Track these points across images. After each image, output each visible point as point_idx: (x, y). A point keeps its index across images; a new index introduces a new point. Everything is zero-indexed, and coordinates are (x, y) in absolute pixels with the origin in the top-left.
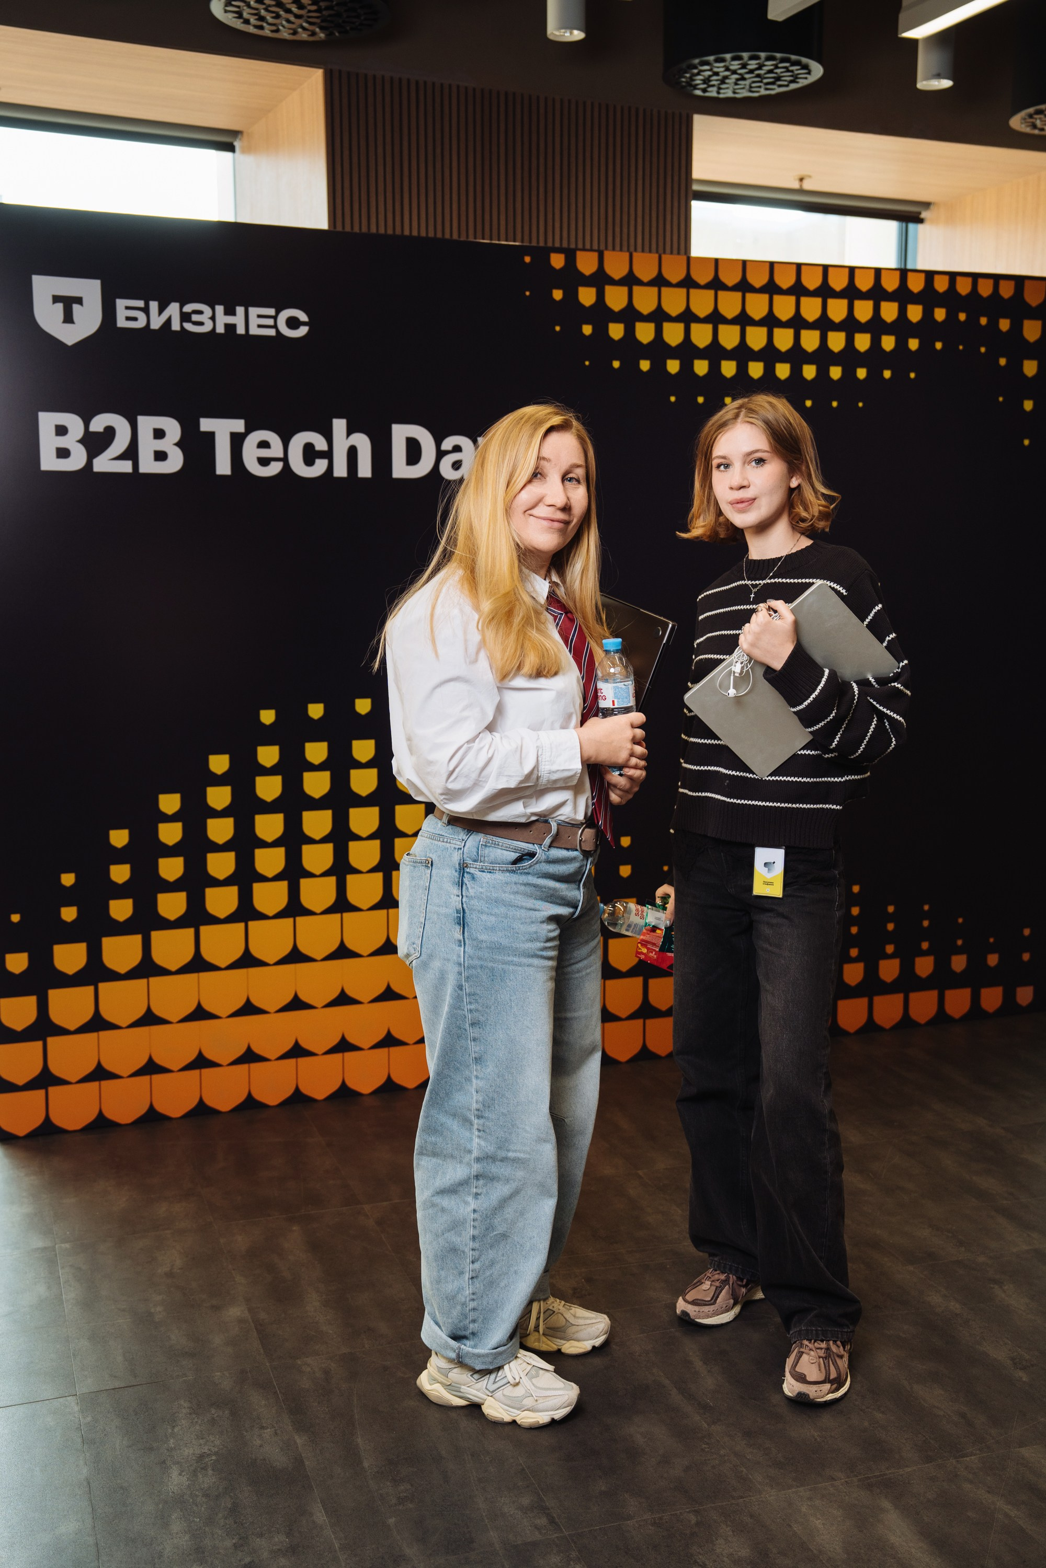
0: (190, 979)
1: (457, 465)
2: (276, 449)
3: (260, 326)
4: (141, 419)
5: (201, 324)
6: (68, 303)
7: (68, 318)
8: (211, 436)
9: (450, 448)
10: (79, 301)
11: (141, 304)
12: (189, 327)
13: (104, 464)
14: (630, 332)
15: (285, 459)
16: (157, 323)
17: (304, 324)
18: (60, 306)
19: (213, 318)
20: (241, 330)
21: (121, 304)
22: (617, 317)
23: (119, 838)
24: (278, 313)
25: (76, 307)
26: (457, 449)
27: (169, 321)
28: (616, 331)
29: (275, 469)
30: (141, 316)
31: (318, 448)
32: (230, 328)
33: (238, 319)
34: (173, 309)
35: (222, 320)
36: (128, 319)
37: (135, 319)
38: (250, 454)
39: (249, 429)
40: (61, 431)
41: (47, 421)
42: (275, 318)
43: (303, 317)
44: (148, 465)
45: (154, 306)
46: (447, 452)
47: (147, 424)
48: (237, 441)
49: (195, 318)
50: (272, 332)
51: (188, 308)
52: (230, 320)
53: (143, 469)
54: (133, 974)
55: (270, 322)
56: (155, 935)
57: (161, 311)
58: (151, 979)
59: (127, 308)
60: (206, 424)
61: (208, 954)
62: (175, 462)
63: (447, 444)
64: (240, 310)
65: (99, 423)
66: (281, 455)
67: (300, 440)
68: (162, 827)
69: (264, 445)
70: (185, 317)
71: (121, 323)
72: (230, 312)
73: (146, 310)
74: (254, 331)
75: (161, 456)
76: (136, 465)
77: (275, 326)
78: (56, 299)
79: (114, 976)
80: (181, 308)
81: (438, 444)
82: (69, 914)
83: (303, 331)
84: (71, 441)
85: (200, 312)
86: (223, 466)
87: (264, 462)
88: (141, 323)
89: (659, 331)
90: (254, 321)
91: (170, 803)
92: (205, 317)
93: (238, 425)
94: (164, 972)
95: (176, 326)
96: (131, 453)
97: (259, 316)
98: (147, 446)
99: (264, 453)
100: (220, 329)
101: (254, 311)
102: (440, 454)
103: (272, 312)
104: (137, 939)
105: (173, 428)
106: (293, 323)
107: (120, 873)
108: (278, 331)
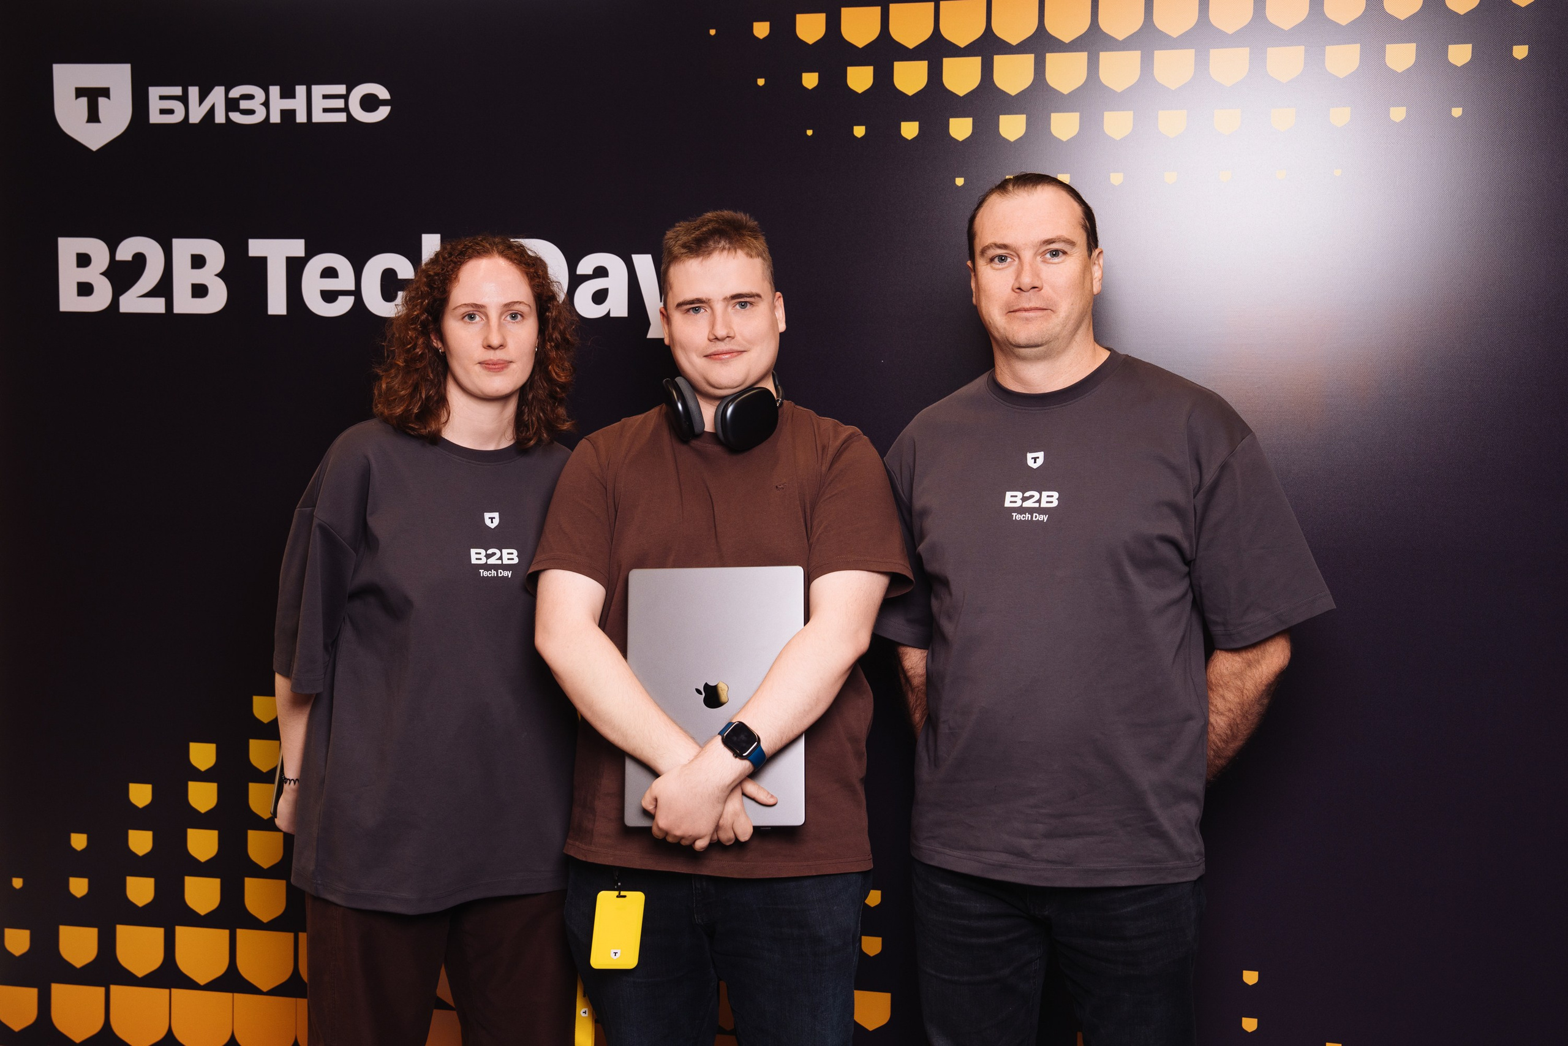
0: (223, 998)
1: (600, 297)
2: (346, 280)
3: (325, 110)
4: (176, 242)
5: (251, 112)
6: (93, 96)
7: (93, 116)
8: (262, 262)
9: (589, 271)
10: (105, 92)
11: (177, 91)
12: (236, 117)
13: (133, 302)
14: (883, 77)
15: (357, 293)
16: (196, 115)
17: (384, 103)
18: (84, 101)
19: (266, 104)
20: (301, 118)
21: (154, 92)
22: (860, 56)
23: (141, 794)
24: (349, 90)
25: (102, 101)
26: (601, 272)
27: (211, 111)
28: (860, 78)
29: (344, 305)
30: (178, 106)
31: (400, 277)
32: (288, 115)
33: (298, 104)
34: (217, 95)
35: (278, 105)
36: (163, 112)
37: (170, 112)
38: (312, 285)
39: (311, 253)
40: (83, 260)
41: (68, 248)
42: (346, 97)
43: (383, 93)
44: (185, 304)
45: (194, 92)
46: (586, 278)
47: (184, 248)
48: (295, 268)
49: (244, 105)
50: (341, 118)
51: (235, 93)
52: (288, 104)
53: (178, 309)
54: (153, 980)
55: (340, 103)
56: (182, 933)
57: (202, 98)
58: (173, 990)
59: (162, 98)
60: (257, 247)
61: (246, 970)
62: (217, 300)
63: (586, 265)
64: (301, 90)
65: (126, 250)
66: (352, 287)
67: (376, 265)
68: (192, 785)
69: (329, 273)
70: (232, 105)
71: (155, 118)
72: (288, 93)
73: (184, 99)
74: (319, 117)
75: (200, 291)
76: (169, 304)
77: (346, 109)
78: (80, 92)
79: (128, 979)
80: (227, 92)
81: (572, 265)
82: (79, 887)
83: (383, 112)
84: (94, 274)
85: (250, 97)
86: (277, 304)
87: (329, 296)
88: (177, 118)
89: (935, 74)
90: (318, 104)
91: (202, 755)
92: (255, 104)
93: (296, 247)
94: (188, 983)
95: (220, 118)
96: (164, 288)
97: (325, 97)
98: (184, 277)
99: (330, 284)
100: (275, 118)
101: (318, 90)
102: (576, 280)
103: (341, 89)
104: (159, 932)
105: (214, 252)
106: (370, 103)
107: (141, 842)
108: (350, 116)
